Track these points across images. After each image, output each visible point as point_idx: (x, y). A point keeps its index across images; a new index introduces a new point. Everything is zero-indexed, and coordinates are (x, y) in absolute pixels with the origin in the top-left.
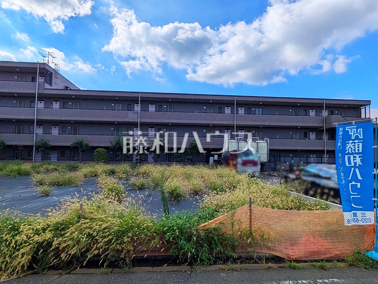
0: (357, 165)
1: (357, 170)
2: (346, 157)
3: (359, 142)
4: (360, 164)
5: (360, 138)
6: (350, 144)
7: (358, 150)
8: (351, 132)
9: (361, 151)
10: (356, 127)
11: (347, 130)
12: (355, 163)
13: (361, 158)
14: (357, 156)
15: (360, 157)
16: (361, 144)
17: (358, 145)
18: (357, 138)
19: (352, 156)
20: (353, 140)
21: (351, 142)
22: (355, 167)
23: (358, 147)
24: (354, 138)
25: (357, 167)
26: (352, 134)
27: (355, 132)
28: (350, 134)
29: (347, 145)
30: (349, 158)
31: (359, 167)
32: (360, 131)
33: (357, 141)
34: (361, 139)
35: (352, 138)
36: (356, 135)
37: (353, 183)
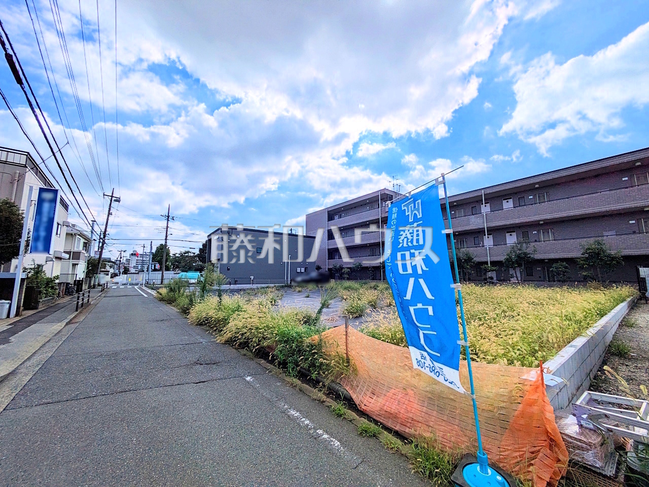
1: (421, 281)
20: (410, 224)
22: (415, 275)
25: (420, 276)
32: (419, 204)
34: (420, 220)
35: (410, 221)
37: (420, 306)
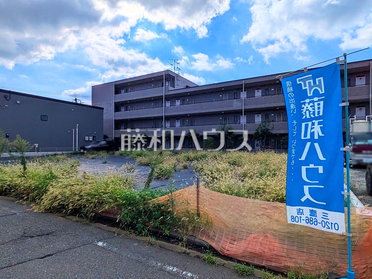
0: (316, 137)
1: (316, 145)
2: (303, 125)
3: (319, 100)
4: (321, 134)
5: (321, 93)
6: (307, 104)
7: (319, 112)
8: (305, 86)
9: (321, 114)
10: (311, 75)
11: (298, 83)
12: (312, 134)
13: (322, 126)
14: (316, 122)
15: (319, 123)
16: (322, 103)
17: (319, 104)
18: (316, 93)
19: (310, 123)
20: (310, 98)
21: (307, 101)
22: (312, 140)
23: (319, 108)
24: (311, 94)
25: (316, 141)
26: (307, 87)
27: (312, 85)
28: (304, 88)
29: (303, 106)
30: (307, 126)
31: (320, 140)
32: (320, 81)
33: (316, 99)
34: (322, 95)
35: (309, 95)
36: (314, 88)
37: (312, 166)
